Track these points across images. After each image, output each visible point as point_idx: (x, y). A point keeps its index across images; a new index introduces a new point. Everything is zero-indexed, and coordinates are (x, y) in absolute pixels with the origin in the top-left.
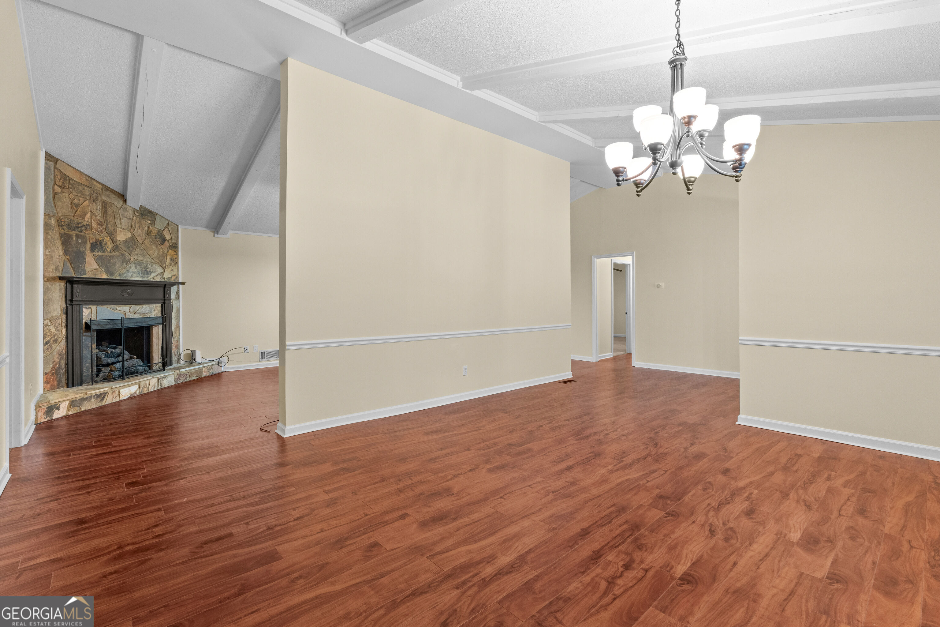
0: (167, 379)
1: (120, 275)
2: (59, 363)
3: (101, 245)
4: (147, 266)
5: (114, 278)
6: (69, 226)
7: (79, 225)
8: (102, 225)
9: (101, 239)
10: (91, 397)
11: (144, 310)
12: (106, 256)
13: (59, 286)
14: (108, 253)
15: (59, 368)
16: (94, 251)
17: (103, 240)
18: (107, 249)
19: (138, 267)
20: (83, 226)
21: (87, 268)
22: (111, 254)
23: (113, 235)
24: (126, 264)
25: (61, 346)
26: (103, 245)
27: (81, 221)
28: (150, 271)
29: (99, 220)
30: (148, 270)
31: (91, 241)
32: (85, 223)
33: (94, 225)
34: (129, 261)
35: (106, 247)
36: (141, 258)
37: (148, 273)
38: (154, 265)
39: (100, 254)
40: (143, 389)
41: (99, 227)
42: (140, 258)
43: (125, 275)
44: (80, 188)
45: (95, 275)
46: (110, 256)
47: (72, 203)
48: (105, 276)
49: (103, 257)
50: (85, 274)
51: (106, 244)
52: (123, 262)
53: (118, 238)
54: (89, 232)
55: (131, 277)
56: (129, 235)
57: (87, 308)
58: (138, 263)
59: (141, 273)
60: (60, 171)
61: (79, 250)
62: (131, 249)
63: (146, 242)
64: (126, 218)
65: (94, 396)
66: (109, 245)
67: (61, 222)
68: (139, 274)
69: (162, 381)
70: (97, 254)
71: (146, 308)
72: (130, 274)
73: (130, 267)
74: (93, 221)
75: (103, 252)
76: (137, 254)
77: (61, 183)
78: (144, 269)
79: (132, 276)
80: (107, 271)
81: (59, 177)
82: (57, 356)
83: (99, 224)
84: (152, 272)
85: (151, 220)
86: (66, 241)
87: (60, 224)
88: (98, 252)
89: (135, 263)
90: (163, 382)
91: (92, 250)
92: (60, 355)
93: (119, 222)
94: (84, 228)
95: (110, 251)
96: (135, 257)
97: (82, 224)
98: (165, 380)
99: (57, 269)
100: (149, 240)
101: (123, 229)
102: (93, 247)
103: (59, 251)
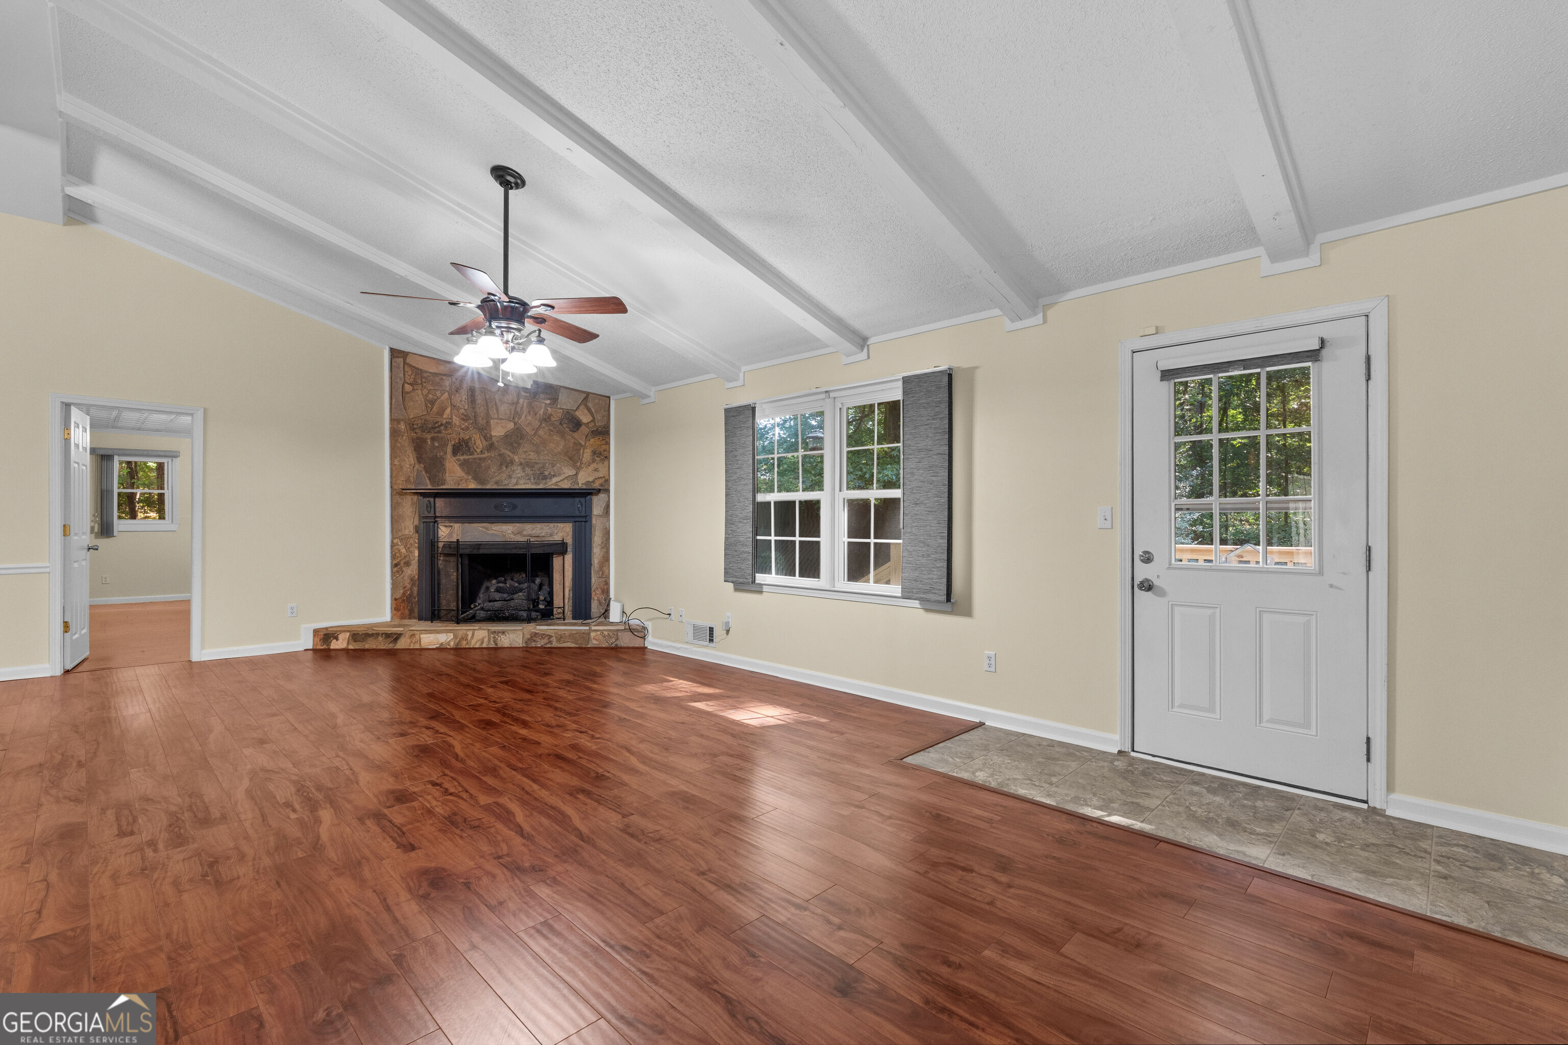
0: (507, 635)
1: (496, 483)
2: (411, 589)
3: (467, 446)
4: (543, 467)
5: (488, 487)
6: (423, 428)
7: (436, 425)
8: (467, 420)
9: (467, 437)
10: (378, 634)
11: (538, 532)
12: (475, 459)
13: (410, 500)
14: (478, 454)
15: (411, 595)
16: (457, 454)
17: (470, 438)
18: (477, 450)
19: (528, 470)
20: (442, 425)
21: (448, 477)
22: (483, 456)
23: (486, 429)
24: (506, 467)
25: (412, 570)
26: (470, 444)
27: (439, 420)
28: (550, 474)
29: (463, 414)
30: (546, 473)
31: (453, 443)
32: (444, 421)
33: (456, 420)
34: (512, 462)
35: (475, 448)
36: (533, 456)
37: (545, 478)
38: (558, 465)
39: (466, 457)
40: (460, 641)
41: (463, 422)
42: (531, 457)
43: (506, 482)
44: (437, 379)
45: (459, 484)
46: (480, 459)
47: (426, 400)
48: (472, 485)
49: (470, 460)
50: (443, 484)
51: (475, 444)
52: (501, 465)
53: (493, 434)
54: (450, 431)
55: (515, 485)
56: (511, 426)
57: (446, 526)
58: (525, 465)
59: (532, 478)
60: (410, 366)
61: (436, 456)
62: (515, 445)
63: (541, 432)
64: (508, 403)
65: (383, 634)
66: (479, 443)
67: (413, 425)
68: (529, 479)
69: (497, 637)
70: (462, 458)
71: (542, 529)
72: (514, 481)
73: (514, 471)
74: (454, 417)
75: (470, 455)
76: (526, 452)
77: (412, 380)
78: (538, 472)
79: (517, 484)
80: (476, 478)
81: (410, 373)
82: (409, 581)
83: (463, 419)
84: (554, 476)
85: (550, 399)
86: (419, 446)
87: (411, 427)
88: (463, 455)
89: (521, 464)
90: (499, 639)
91: (455, 453)
92: (412, 580)
93: (495, 411)
94: (442, 428)
95: (482, 451)
96: (524, 456)
97: (440, 423)
98: (502, 636)
99: (408, 480)
100: (547, 428)
101: (501, 419)
102: (456, 450)
103: (410, 458)
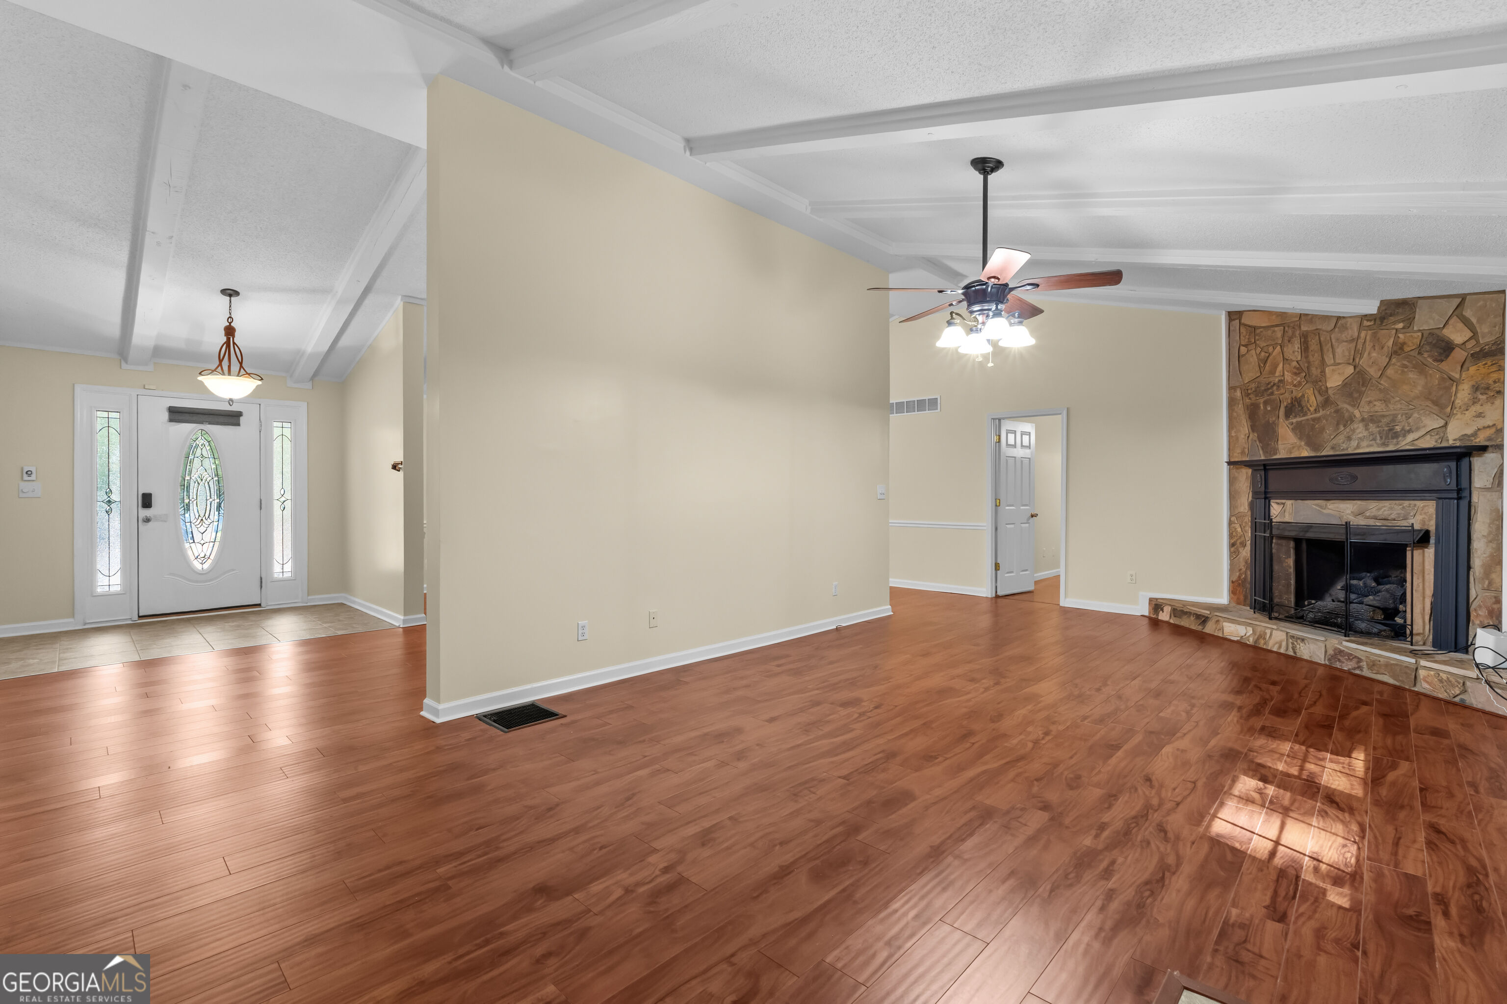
0: (1307, 644)
1: (1333, 448)
2: (1245, 573)
3: (1300, 405)
4: (1393, 420)
5: (1323, 454)
6: (1258, 392)
7: (1269, 386)
8: (1299, 373)
9: (1300, 394)
10: (1190, 613)
11: (1386, 513)
12: (1308, 420)
13: (1245, 474)
14: (1311, 414)
15: (1245, 579)
16: (1289, 417)
17: (1303, 396)
18: (1311, 408)
19: (1373, 428)
20: (1274, 384)
21: (1281, 446)
22: (1318, 415)
23: (1320, 381)
24: (1345, 426)
25: (1246, 552)
26: (1303, 404)
27: (1271, 379)
28: (1403, 429)
29: (1295, 367)
30: (1398, 428)
31: (1285, 403)
32: (1277, 380)
33: (1288, 377)
34: (1351, 419)
35: (1309, 406)
36: (1379, 407)
37: (1396, 435)
38: (1416, 415)
39: (1299, 419)
40: (1258, 639)
41: (1295, 377)
42: (1377, 408)
43: (1344, 446)
44: (1269, 332)
45: (1291, 453)
46: (1314, 420)
47: (1259, 359)
48: (1306, 453)
49: (1303, 422)
50: (1275, 454)
51: (1308, 401)
52: (1338, 424)
53: (1329, 385)
54: (1282, 391)
55: (1355, 449)
56: (1350, 370)
57: (1278, 504)
58: (1371, 419)
59: (1378, 438)
60: (1245, 325)
61: (1268, 421)
62: (1356, 395)
63: (1390, 372)
64: (1346, 341)
65: (1194, 614)
66: (1312, 400)
67: (1247, 390)
68: (1374, 439)
69: (1295, 643)
70: (1294, 421)
71: (1391, 508)
72: (1354, 443)
73: (1354, 431)
74: (1286, 373)
75: (1304, 416)
76: (1370, 402)
77: (1247, 340)
78: (1387, 428)
79: (1358, 447)
80: (1311, 444)
81: (1245, 333)
82: (1243, 564)
83: (1296, 374)
84: (1410, 431)
85: (1403, 321)
86: (1253, 412)
87: (1246, 394)
88: (1295, 417)
89: (1363, 420)
90: (1298, 646)
91: (1287, 416)
92: (1246, 562)
93: (1331, 356)
94: (1275, 388)
95: (1315, 410)
96: (1367, 409)
97: (1272, 384)
98: (1301, 644)
99: (1243, 453)
100: (1399, 364)
101: (1339, 364)
102: (1289, 412)
103: (1244, 428)
